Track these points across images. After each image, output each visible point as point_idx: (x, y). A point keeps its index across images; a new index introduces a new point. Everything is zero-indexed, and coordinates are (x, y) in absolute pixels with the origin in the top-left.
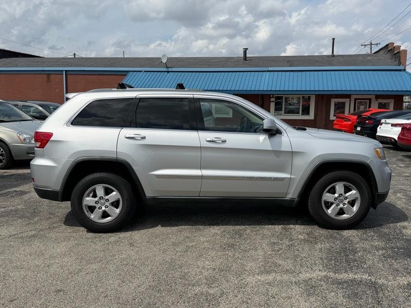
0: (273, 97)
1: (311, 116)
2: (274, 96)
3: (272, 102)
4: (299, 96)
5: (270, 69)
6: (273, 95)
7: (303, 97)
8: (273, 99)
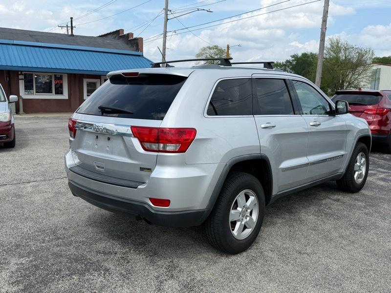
0: (21, 74)
1: (65, 96)
2: (23, 73)
3: (21, 79)
4: (50, 74)
5: (15, 42)
6: (21, 72)
7: (55, 76)
8: (21, 77)
